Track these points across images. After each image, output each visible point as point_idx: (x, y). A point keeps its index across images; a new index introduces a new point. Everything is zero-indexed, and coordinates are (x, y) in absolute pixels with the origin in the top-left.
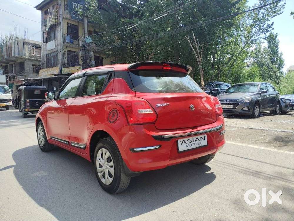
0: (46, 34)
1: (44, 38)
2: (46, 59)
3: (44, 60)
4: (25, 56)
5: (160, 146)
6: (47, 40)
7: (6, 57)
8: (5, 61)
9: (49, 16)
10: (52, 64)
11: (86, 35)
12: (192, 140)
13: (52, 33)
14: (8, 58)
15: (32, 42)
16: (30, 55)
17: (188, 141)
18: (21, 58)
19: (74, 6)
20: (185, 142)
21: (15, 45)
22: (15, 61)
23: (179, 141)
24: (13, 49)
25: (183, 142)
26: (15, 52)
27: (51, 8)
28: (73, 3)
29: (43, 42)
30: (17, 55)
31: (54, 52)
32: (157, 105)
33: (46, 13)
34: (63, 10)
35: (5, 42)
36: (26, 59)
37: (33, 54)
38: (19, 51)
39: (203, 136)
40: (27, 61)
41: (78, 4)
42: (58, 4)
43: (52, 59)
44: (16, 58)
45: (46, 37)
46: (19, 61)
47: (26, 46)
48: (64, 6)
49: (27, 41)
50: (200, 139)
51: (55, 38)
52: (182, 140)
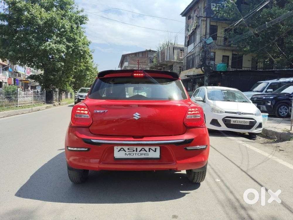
0: (188, 38)
1: (186, 42)
2: (187, 61)
3: (184, 62)
4: (174, 59)
5: (89, 149)
6: (188, 44)
7: (160, 61)
8: (159, 65)
9: (191, 21)
10: (191, 66)
11: (208, 36)
12: (135, 149)
13: (192, 37)
14: (162, 62)
15: (180, 46)
16: (178, 58)
17: (128, 149)
18: (171, 62)
19: (212, 6)
20: (123, 149)
21: (167, 51)
22: (166, 65)
23: (115, 148)
24: (166, 54)
25: (121, 149)
26: (167, 57)
27: (193, 13)
28: (212, 4)
29: (185, 46)
30: (168, 60)
31: (192, 55)
32: (95, 111)
33: (189, 18)
34: (203, 12)
35: (162, 48)
36: (174, 62)
37: (181, 58)
38: (170, 56)
39: (153, 148)
40: (175, 64)
41: (216, 3)
42: (198, 8)
43: (191, 61)
44: (167, 62)
45: (188, 40)
46: (169, 64)
47: (175, 51)
48: (204, 8)
49: (176, 46)
50: (147, 150)
51: (194, 41)
52: (119, 148)
